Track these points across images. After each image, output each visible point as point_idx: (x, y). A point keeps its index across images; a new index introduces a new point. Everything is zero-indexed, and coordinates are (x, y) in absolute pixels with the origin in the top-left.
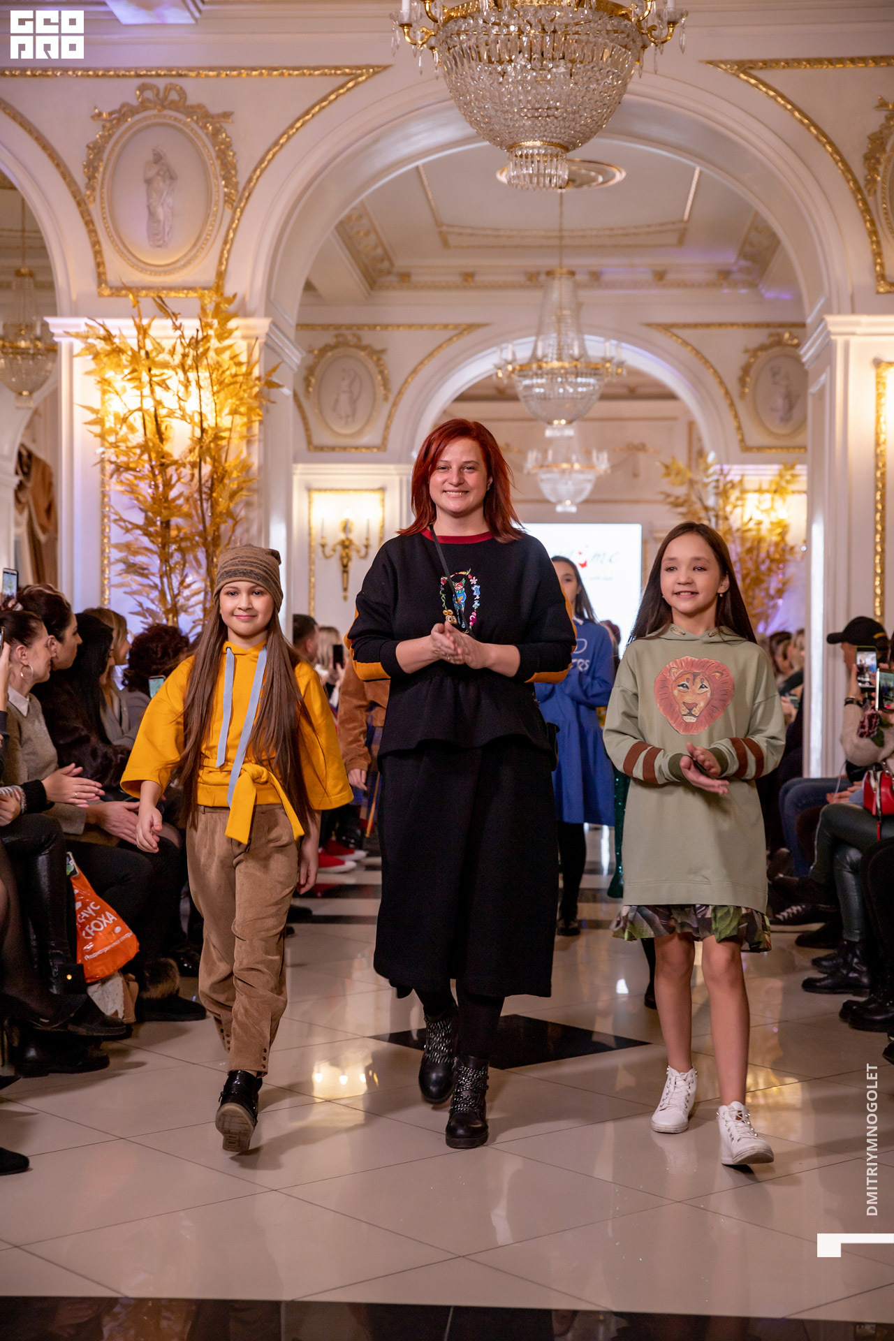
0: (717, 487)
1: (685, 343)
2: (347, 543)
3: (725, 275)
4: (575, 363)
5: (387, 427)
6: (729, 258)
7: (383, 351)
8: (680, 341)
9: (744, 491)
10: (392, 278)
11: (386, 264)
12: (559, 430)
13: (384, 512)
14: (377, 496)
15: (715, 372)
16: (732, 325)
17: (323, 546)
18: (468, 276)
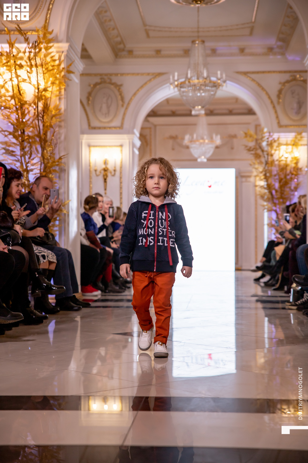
0: (268, 142)
1: (253, 80)
2: (106, 169)
3: (270, 49)
4: (205, 80)
5: (123, 119)
6: (272, 41)
7: (121, 85)
8: (251, 79)
9: (279, 145)
10: (125, 53)
11: (121, 46)
12: (198, 110)
13: (122, 155)
14: (119, 149)
15: (267, 93)
16: (274, 72)
17: (96, 171)
18: (158, 52)
